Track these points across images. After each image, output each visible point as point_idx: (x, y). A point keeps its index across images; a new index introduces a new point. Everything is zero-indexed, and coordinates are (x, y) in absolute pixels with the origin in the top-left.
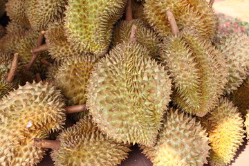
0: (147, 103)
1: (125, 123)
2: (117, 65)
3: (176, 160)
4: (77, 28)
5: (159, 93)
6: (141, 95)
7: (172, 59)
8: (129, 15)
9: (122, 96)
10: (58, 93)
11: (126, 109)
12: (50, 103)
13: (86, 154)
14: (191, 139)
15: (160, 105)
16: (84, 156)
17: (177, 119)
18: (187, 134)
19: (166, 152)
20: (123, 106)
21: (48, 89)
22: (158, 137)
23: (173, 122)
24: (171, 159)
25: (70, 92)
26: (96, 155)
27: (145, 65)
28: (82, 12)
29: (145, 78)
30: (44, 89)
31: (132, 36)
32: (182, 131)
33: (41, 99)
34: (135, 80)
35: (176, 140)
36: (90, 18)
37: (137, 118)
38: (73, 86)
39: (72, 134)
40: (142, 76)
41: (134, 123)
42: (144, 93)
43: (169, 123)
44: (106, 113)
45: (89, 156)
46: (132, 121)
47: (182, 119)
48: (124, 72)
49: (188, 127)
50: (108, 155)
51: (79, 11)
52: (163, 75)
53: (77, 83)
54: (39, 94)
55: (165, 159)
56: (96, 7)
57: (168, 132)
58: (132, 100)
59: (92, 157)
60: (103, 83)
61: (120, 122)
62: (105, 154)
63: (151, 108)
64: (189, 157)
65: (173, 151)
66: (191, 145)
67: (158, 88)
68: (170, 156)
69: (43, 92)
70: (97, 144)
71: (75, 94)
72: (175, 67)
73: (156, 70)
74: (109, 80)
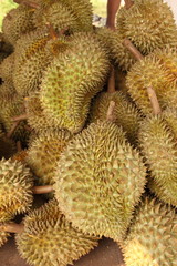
0: (115, 195)
1: (90, 215)
2: (85, 150)
3: (146, 260)
4: (50, 103)
5: (130, 184)
6: (108, 186)
7: (149, 144)
8: (112, 86)
9: (87, 186)
10: (27, 172)
11: (91, 201)
12: (16, 184)
13: (49, 242)
14: (166, 237)
15: (130, 197)
16: (46, 245)
17: (152, 212)
18: (161, 230)
19: (135, 249)
20: (88, 197)
21: (16, 168)
22: (128, 231)
23: (147, 215)
24: (142, 257)
25: (40, 170)
26: (59, 245)
27: (118, 150)
28: (57, 86)
29: (115, 166)
30: (12, 168)
31: (109, 113)
32: (155, 227)
33: (7, 179)
34: (104, 168)
35: (148, 237)
36: (64, 93)
37: (103, 212)
38: (44, 164)
39: (37, 219)
40: (112, 164)
41: (99, 217)
42: (113, 183)
43: (142, 216)
44: (70, 202)
45: (52, 245)
46: (97, 214)
47: (157, 211)
48: (92, 158)
49: (164, 221)
50: (73, 245)
51: (53, 84)
52: (136, 163)
53: (48, 162)
54: (5, 173)
55: (135, 257)
56: (72, 81)
57: (140, 227)
58: (98, 191)
59: (55, 246)
60: (70, 168)
61: (84, 213)
62: (70, 244)
63: (120, 200)
64: (162, 257)
65: (144, 250)
66: (166, 244)
67: (130, 178)
68: (140, 254)
69: (10, 171)
70: (62, 232)
71: (46, 173)
72: (151, 154)
73: (129, 157)
74: (76, 166)
